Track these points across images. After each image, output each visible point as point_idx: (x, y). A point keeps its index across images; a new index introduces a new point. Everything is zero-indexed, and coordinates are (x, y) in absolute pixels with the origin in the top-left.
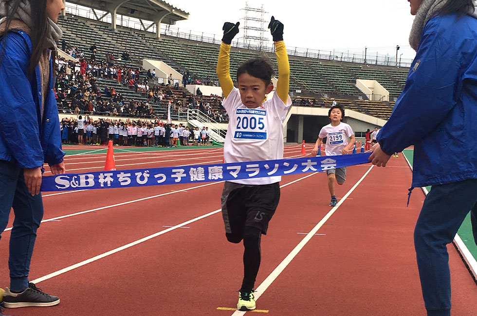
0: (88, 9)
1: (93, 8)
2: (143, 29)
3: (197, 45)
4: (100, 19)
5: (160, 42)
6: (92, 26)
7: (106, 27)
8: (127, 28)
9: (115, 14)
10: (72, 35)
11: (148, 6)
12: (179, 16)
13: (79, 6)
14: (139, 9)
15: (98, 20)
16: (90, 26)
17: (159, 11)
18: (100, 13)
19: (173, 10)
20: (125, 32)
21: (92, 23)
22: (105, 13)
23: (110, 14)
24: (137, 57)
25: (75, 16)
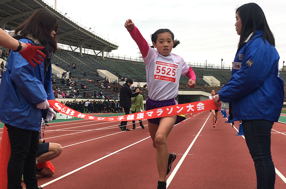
0: (68, 46)
1: (70, 45)
2: (95, 55)
3: (123, 61)
4: (74, 50)
5: (104, 61)
6: (70, 54)
7: (77, 54)
8: (88, 54)
9: (81, 47)
10: (61, 59)
11: (97, 44)
12: (113, 48)
13: (63, 45)
14: (93, 45)
15: (73, 51)
16: (69, 54)
17: (103, 46)
18: (74, 48)
19: (111, 45)
20: (87, 57)
21: (70, 53)
22: (76, 47)
23: (79, 48)
24: (94, 69)
25: (62, 49)
